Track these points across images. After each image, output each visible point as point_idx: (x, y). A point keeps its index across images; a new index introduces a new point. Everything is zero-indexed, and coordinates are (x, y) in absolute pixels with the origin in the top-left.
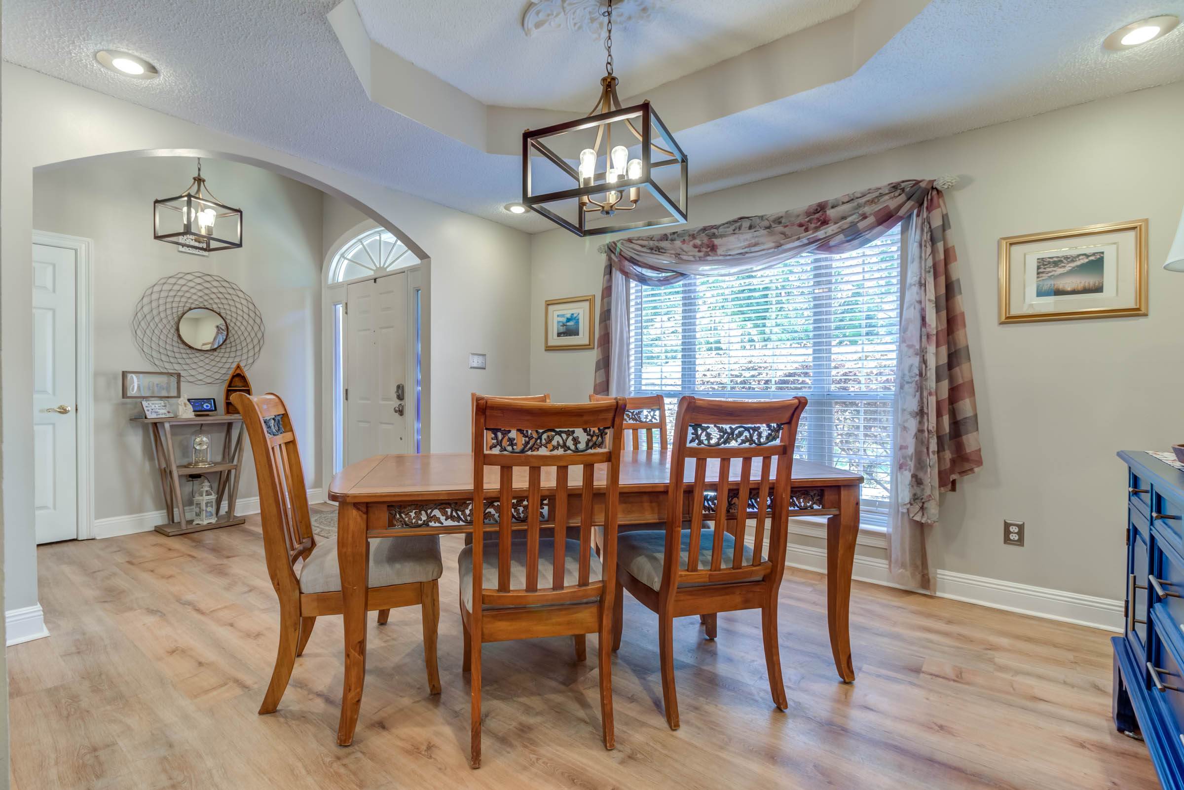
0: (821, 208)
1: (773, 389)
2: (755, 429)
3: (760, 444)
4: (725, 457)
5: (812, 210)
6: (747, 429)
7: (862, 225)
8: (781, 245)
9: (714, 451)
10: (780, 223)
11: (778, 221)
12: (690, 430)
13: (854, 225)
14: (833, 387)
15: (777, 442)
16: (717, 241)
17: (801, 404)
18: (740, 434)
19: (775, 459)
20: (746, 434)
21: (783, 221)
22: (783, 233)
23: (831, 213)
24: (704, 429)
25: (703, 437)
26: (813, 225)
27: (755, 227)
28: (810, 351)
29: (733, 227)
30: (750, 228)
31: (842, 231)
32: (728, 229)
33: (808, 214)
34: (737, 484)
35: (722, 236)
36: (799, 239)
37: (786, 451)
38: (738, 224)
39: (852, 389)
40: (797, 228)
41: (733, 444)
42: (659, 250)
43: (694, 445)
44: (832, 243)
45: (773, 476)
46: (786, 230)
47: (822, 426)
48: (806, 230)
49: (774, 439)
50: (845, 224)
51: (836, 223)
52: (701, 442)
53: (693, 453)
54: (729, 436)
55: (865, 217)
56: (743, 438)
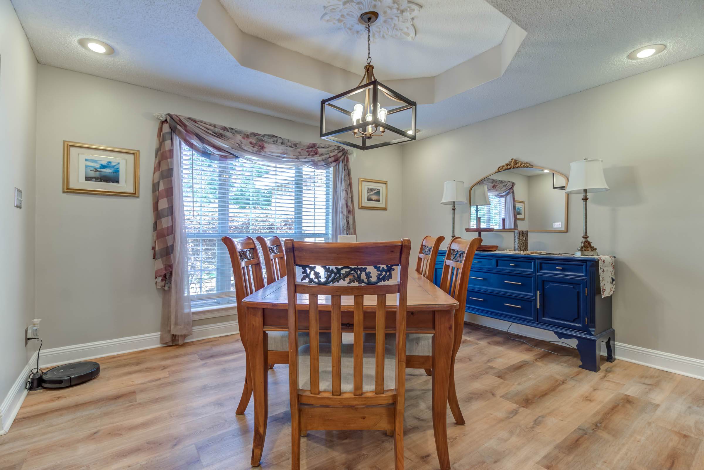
0: (314, 146)
5: (310, 146)
8: (299, 158)
13: (326, 159)
16: (264, 145)
21: (298, 146)
23: (318, 150)
26: (312, 153)
27: (284, 144)
31: (322, 160)
32: (270, 140)
35: (266, 142)
38: (274, 139)
42: (220, 136)
44: (318, 164)
46: (300, 152)
48: (308, 155)
51: (320, 156)
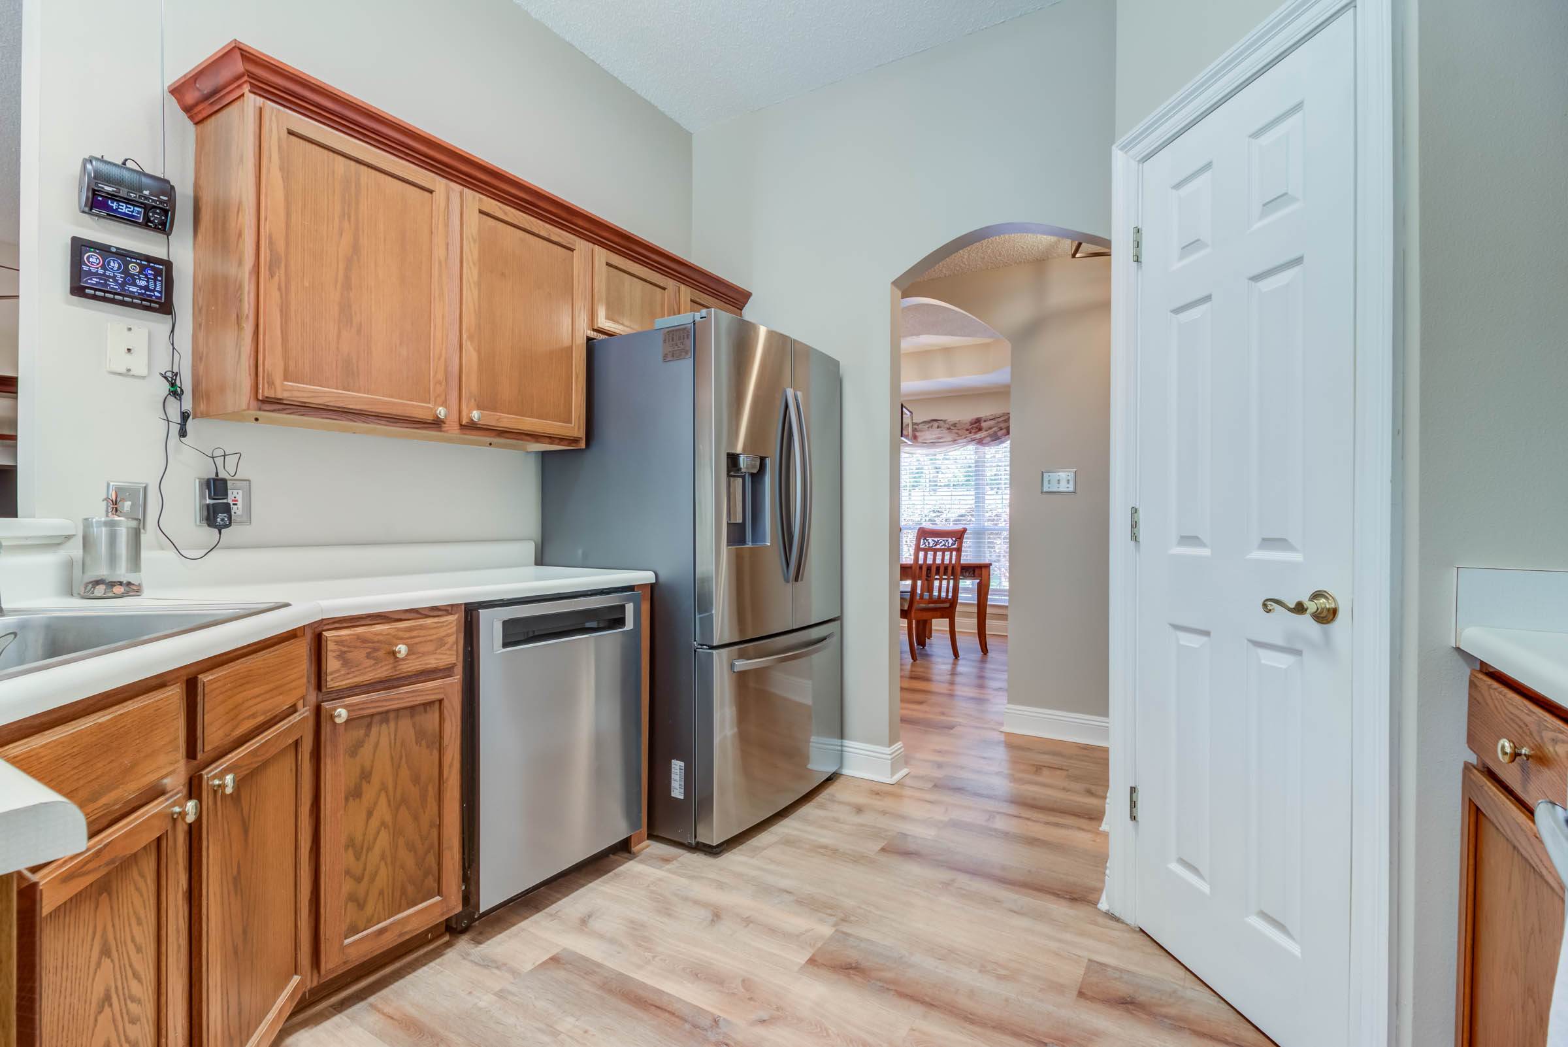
0: (978, 421)
1: (951, 524)
2: (947, 541)
3: (948, 547)
4: (935, 551)
5: (973, 422)
6: (944, 540)
7: (1000, 433)
8: (956, 440)
9: (930, 549)
10: (955, 426)
11: (954, 425)
12: (922, 541)
13: (995, 432)
14: (986, 524)
15: (955, 546)
16: (917, 434)
17: (965, 530)
18: (941, 542)
19: (954, 553)
20: (943, 542)
21: (957, 425)
22: (957, 433)
23: (984, 425)
24: (927, 540)
25: (927, 544)
26: (974, 430)
27: (941, 427)
28: (973, 493)
29: (927, 426)
30: (938, 427)
31: (990, 436)
33: (972, 424)
34: (939, 564)
35: (921, 431)
36: (965, 438)
37: (959, 550)
38: (930, 424)
39: (1000, 525)
40: (965, 431)
41: (938, 547)
43: (923, 546)
44: (984, 442)
45: (953, 562)
46: (959, 432)
47: (980, 547)
48: (970, 433)
49: (954, 545)
50: (991, 431)
51: (986, 431)
52: (926, 546)
53: (923, 550)
54: (937, 543)
55: (1001, 429)
56: (942, 544)
